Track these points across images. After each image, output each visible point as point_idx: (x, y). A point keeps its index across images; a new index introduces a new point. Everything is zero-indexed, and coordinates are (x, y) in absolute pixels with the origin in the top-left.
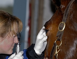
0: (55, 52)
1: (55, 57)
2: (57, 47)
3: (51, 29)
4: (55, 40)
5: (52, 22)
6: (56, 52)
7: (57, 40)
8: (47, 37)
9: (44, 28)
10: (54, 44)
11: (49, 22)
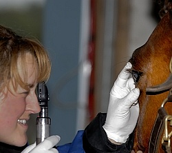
0: (162, 135)
1: (164, 147)
2: (169, 121)
3: (149, 69)
4: (163, 100)
5: (153, 49)
6: (167, 135)
7: (167, 99)
8: (137, 92)
9: (129, 66)
10: (160, 111)
11: (144, 51)
